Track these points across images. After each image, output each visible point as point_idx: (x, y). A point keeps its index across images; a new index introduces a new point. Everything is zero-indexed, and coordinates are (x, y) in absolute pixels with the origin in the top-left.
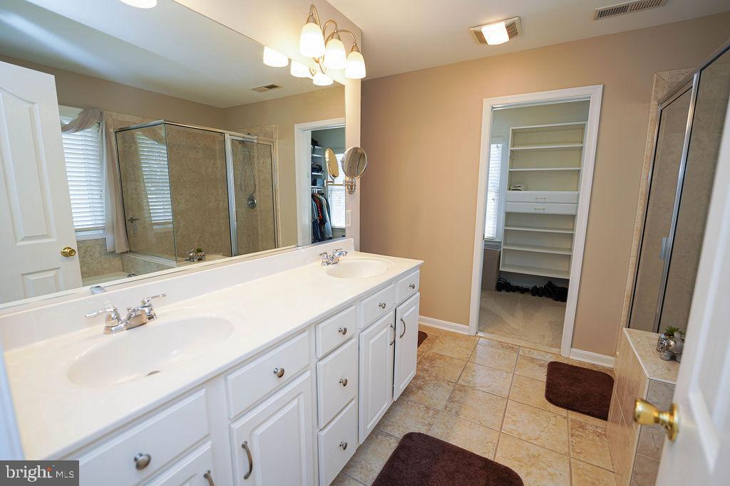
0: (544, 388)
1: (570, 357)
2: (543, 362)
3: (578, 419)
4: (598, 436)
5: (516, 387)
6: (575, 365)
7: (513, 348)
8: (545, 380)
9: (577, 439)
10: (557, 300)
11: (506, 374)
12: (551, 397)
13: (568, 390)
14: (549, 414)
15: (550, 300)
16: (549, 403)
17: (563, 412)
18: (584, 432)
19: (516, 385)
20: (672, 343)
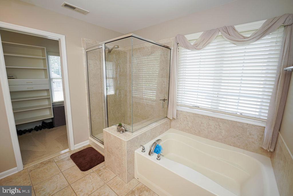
0: (78, 168)
1: (75, 149)
2: (68, 158)
3: (96, 169)
4: (105, 169)
5: (68, 177)
6: (79, 151)
7: (50, 161)
8: (75, 165)
9: (102, 176)
10: (50, 128)
11: (59, 175)
12: (83, 169)
13: (86, 161)
14: (87, 176)
15: (46, 129)
16: (83, 172)
17: (90, 171)
18: (101, 172)
19: (67, 176)
20: (123, 128)
